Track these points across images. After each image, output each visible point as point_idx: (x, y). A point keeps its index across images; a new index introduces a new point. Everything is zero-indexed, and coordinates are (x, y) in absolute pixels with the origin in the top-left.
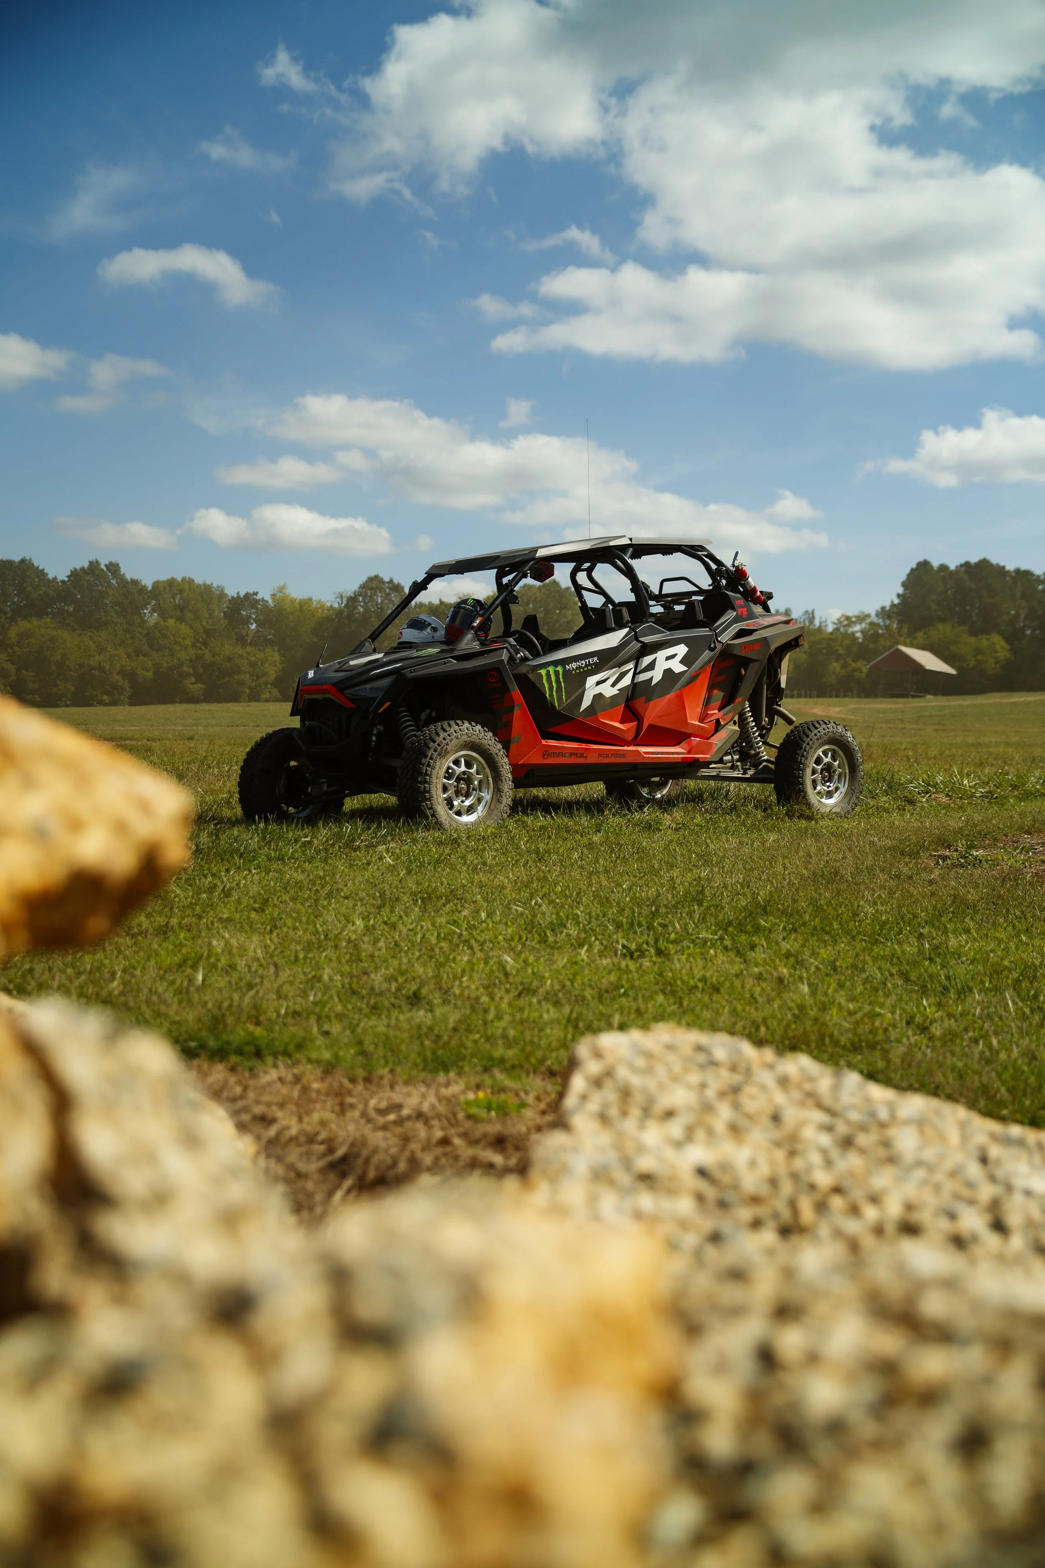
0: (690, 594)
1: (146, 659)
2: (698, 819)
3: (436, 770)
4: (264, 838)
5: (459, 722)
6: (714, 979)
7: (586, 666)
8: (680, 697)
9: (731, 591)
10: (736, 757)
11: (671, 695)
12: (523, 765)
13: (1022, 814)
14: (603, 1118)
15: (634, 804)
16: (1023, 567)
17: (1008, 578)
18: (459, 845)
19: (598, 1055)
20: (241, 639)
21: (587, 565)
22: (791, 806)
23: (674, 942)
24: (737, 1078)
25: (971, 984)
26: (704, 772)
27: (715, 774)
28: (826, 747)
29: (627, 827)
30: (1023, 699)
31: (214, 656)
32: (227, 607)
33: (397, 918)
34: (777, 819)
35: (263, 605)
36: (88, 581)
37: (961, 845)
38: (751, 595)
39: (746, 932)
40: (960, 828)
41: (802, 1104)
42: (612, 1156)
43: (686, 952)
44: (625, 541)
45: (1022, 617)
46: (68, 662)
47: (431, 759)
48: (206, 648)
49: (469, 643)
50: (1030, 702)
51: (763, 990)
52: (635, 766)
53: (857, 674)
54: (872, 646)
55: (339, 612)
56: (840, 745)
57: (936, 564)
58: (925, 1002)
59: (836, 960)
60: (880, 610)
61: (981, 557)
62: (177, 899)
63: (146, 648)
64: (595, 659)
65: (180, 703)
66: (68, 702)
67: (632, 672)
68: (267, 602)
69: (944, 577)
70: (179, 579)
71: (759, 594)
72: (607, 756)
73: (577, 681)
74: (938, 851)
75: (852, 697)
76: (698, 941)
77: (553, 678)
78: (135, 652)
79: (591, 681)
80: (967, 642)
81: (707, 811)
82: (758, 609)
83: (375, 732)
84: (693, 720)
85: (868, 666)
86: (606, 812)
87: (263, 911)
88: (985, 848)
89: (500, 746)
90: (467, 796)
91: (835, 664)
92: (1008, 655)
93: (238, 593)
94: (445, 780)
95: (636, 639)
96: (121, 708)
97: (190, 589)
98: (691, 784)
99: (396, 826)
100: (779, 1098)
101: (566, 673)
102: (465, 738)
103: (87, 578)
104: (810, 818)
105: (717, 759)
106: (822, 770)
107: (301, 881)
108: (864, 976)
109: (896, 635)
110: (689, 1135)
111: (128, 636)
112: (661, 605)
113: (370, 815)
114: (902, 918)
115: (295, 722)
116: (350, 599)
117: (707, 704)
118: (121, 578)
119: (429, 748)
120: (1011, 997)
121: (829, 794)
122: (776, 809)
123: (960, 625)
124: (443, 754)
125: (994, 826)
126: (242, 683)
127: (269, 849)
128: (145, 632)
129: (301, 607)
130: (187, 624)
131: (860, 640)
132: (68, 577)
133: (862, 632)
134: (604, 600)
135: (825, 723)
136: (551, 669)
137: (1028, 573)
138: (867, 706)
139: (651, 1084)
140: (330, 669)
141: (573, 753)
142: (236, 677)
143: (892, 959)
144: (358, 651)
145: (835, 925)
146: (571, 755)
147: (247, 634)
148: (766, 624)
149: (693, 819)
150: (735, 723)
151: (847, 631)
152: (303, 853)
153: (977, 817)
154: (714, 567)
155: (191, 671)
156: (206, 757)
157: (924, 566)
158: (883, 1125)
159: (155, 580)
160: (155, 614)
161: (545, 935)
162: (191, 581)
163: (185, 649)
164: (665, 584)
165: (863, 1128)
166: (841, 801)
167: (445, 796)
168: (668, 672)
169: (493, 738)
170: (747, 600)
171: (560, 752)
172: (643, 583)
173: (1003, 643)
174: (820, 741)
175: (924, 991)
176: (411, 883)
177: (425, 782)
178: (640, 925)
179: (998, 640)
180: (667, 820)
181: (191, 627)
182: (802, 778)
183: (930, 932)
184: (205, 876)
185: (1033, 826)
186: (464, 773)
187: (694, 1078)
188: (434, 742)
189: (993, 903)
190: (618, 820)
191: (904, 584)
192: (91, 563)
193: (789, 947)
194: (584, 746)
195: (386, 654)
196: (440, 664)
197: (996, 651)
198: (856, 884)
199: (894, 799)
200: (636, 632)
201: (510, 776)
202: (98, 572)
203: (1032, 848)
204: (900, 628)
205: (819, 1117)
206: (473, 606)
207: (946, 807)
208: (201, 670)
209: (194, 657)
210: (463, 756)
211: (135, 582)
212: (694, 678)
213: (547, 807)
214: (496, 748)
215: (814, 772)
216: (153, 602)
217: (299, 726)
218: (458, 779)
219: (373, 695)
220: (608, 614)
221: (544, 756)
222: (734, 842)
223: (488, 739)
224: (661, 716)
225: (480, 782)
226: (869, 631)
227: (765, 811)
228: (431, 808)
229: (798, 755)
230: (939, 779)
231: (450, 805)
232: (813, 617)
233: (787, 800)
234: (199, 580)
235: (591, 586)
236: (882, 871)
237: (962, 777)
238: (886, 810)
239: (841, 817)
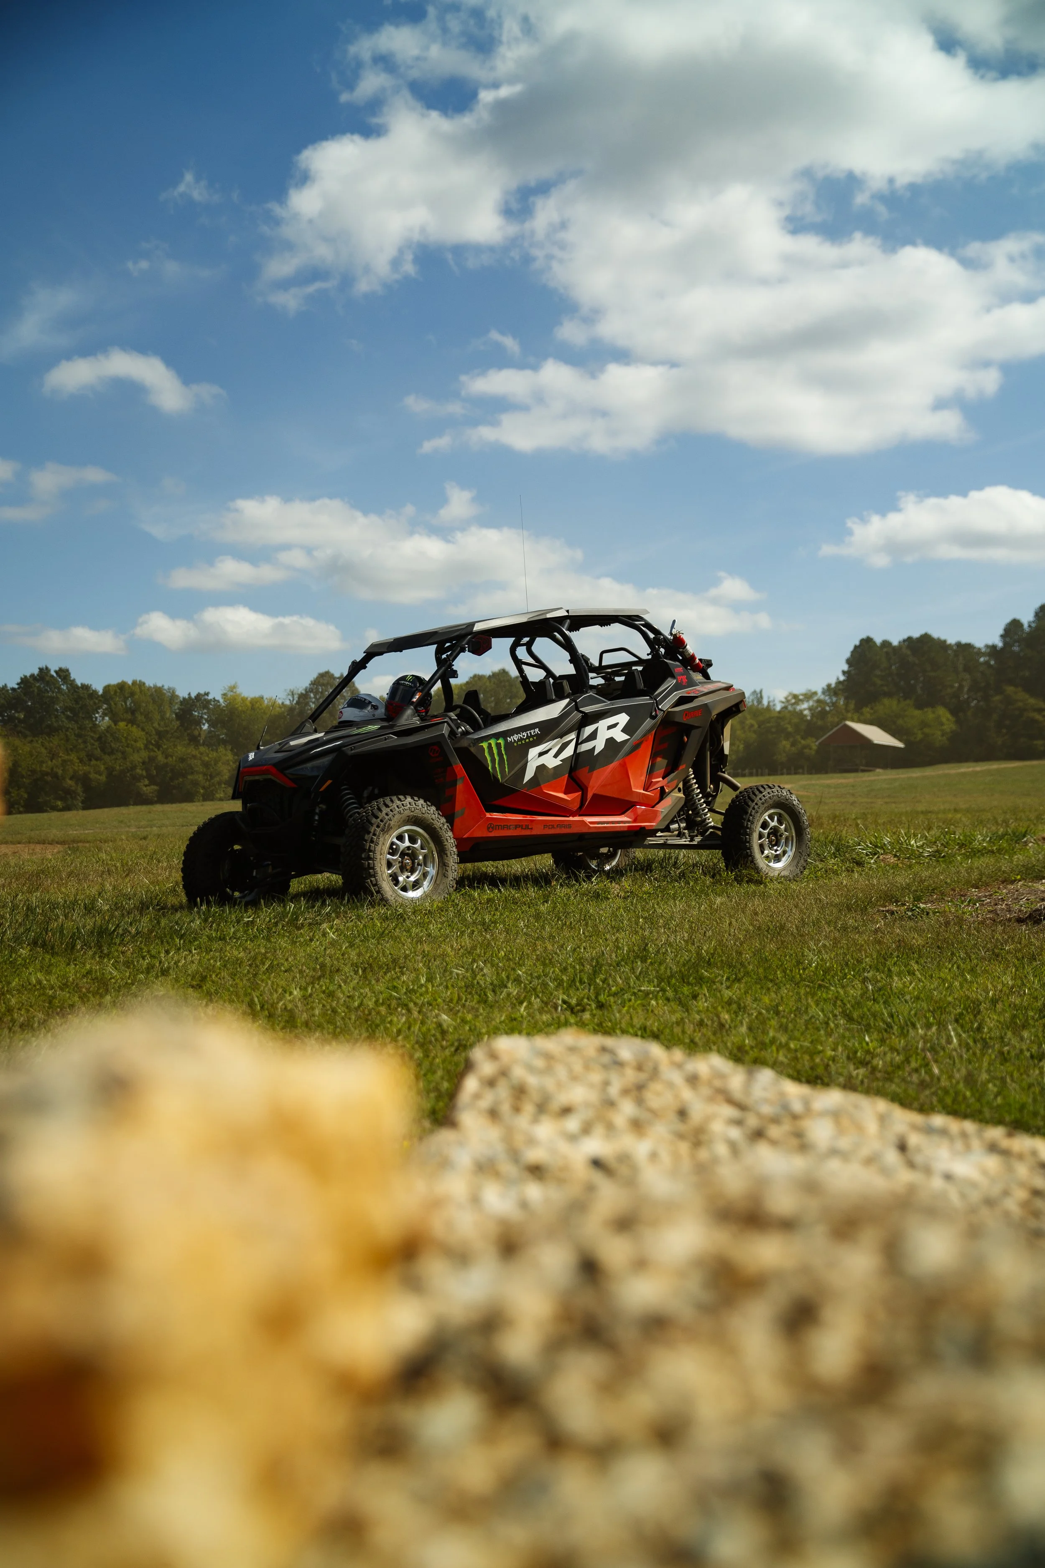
0: (629, 665)
1: (98, 763)
2: (647, 887)
3: (380, 846)
4: (206, 920)
5: (401, 797)
6: (655, 1029)
7: (528, 737)
8: (624, 767)
9: (670, 660)
10: (683, 825)
11: (615, 764)
12: (468, 838)
13: (970, 870)
14: (493, 1114)
15: (582, 874)
16: (964, 640)
17: (950, 652)
18: (404, 920)
19: (493, 1056)
20: (194, 740)
21: (526, 640)
22: (739, 871)
23: (615, 994)
24: (643, 1076)
25: (914, 1020)
26: (651, 840)
27: (662, 842)
28: (772, 811)
29: (575, 897)
30: (971, 769)
31: (166, 758)
32: (179, 709)
33: (336, 986)
34: (726, 884)
35: (214, 705)
36: (39, 687)
37: (908, 899)
38: (689, 661)
39: (689, 984)
40: (908, 885)
41: (711, 1099)
42: (500, 1149)
43: (628, 1004)
44: (562, 613)
45: (966, 689)
46: (20, 769)
47: (374, 835)
48: (159, 749)
49: (409, 718)
50: (977, 772)
51: (704, 1035)
52: (581, 837)
53: (807, 751)
54: (820, 723)
55: (291, 709)
56: (786, 809)
57: (878, 640)
58: (867, 1039)
59: (777, 1006)
60: (826, 687)
61: (923, 632)
62: (113, 981)
63: (98, 752)
64: (537, 730)
65: (133, 805)
66: (21, 809)
67: (574, 742)
68: (218, 701)
69: (887, 653)
70: (130, 683)
71: (697, 661)
72: (553, 827)
73: (519, 753)
74: (885, 907)
75: (803, 773)
76: (640, 993)
77: (495, 751)
78: (87, 756)
79: (533, 752)
80: (914, 716)
81: (656, 879)
82: (698, 677)
83: (317, 811)
84: (637, 789)
85: (817, 743)
86: (554, 883)
87: (201, 987)
88: (932, 902)
89: (443, 820)
90: (412, 871)
91: (784, 742)
92: (954, 727)
93: (189, 694)
94: (389, 856)
95: (577, 709)
96: (74, 812)
97: (141, 691)
98: (639, 853)
99: (341, 904)
100: (687, 1094)
101: (507, 744)
102: (407, 813)
103: (38, 685)
104: (759, 882)
105: (663, 827)
106: (769, 834)
107: (242, 958)
108: (806, 1017)
109: (844, 711)
110: (586, 1129)
111: (80, 741)
112: (602, 677)
113: (315, 895)
114: (847, 964)
115: (237, 806)
116: (301, 696)
117: (651, 773)
118: (72, 684)
119: (372, 824)
120: (954, 1030)
121: (777, 858)
122: (724, 874)
123: (905, 699)
124: (387, 830)
125: (941, 881)
126: (196, 783)
127: (210, 930)
128: (97, 736)
129: (253, 705)
130: (138, 726)
131: (809, 718)
132: (18, 684)
133: (810, 709)
134: (545, 674)
135: (770, 787)
136: (493, 742)
137: (969, 646)
138: (818, 782)
139: (549, 1083)
140: (271, 751)
141: (518, 825)
142: (190, 777)
143: (835, 1002)
144: (298, 732)
145: (779, 974)
146: (516, 827)
147: (200, 735)
148: (706, 691)
149: (641, 886)
150: (679, 790)
151: (795, 709)
152: (245, 932)
153: (925, 874)
154: (652, 636)
155: (144, 773)
156: (155, 852)
157: (867, 643)
158: (795, 1117)
159: (106, 683)
160: (107, 718)
161: (486, 995)
162: (141, 684)
163: (138, 751)
164: (604, 655)
165: (775, 1120)
166: (790, 865)
167: (390, 872)
168: (610, 741)
169: (436, 813)
170: (686, 668)
171: (505, 824)
172: (583, 656)
173: (949, 716)
174: (766, 805)
175: (868, 1029)
176: (353, 954)
177: (369, 858)
178: (581, 982)
179: (943, 713)
180: (615, 888)
181: (143, 730)
182: (749, 842)
183: (874, 975)
184: (144, 958)
185: (980, 880)
186: (408, 848)
187: (596, 1077)
188: (377, 817)
189: (938, 947)
190: (565, 890)
191: (849, 662)
192: (41, 670)
193: (730, 994)
194: (529, 818)
195: (327, 733)
196: (380, 741)
197: (942, 724)
198: (802, 936)
199: (842, 861)
200: (576, 703)
201: (455, 849)
202: (47, 678)
203: (979, 900)
204: (846, 704)
205: (728, 1111)
206: (411, 682)
207: (895, 867)
208: (155, 772)
209: (147, 760)
210: (407, 831)
211: (86, 687)
212: (636, 746)
213: (494, 881)
214: (440, 822)
215: (761, 836)
216: (105, 706)
217: (241, 810)
218: (403, 855)
219: (315, 773)
220: (548, 687)
221: (488, 828)
222: (680, 905)
223: (431, 813)
224: (604, 786)
225: (425, 857)
226: (817, 708)
227: (713, 877)
228: (376, 885)
229: (744, 819)
230: (887, 840)
231: (396, 881)
232: (761, 697)
233: (736, 865)
234: (150, 682)
235: (532, 661)
236: (829, 923)
237: (909, 838)
238: (835, 873)
239: (790, 880)
